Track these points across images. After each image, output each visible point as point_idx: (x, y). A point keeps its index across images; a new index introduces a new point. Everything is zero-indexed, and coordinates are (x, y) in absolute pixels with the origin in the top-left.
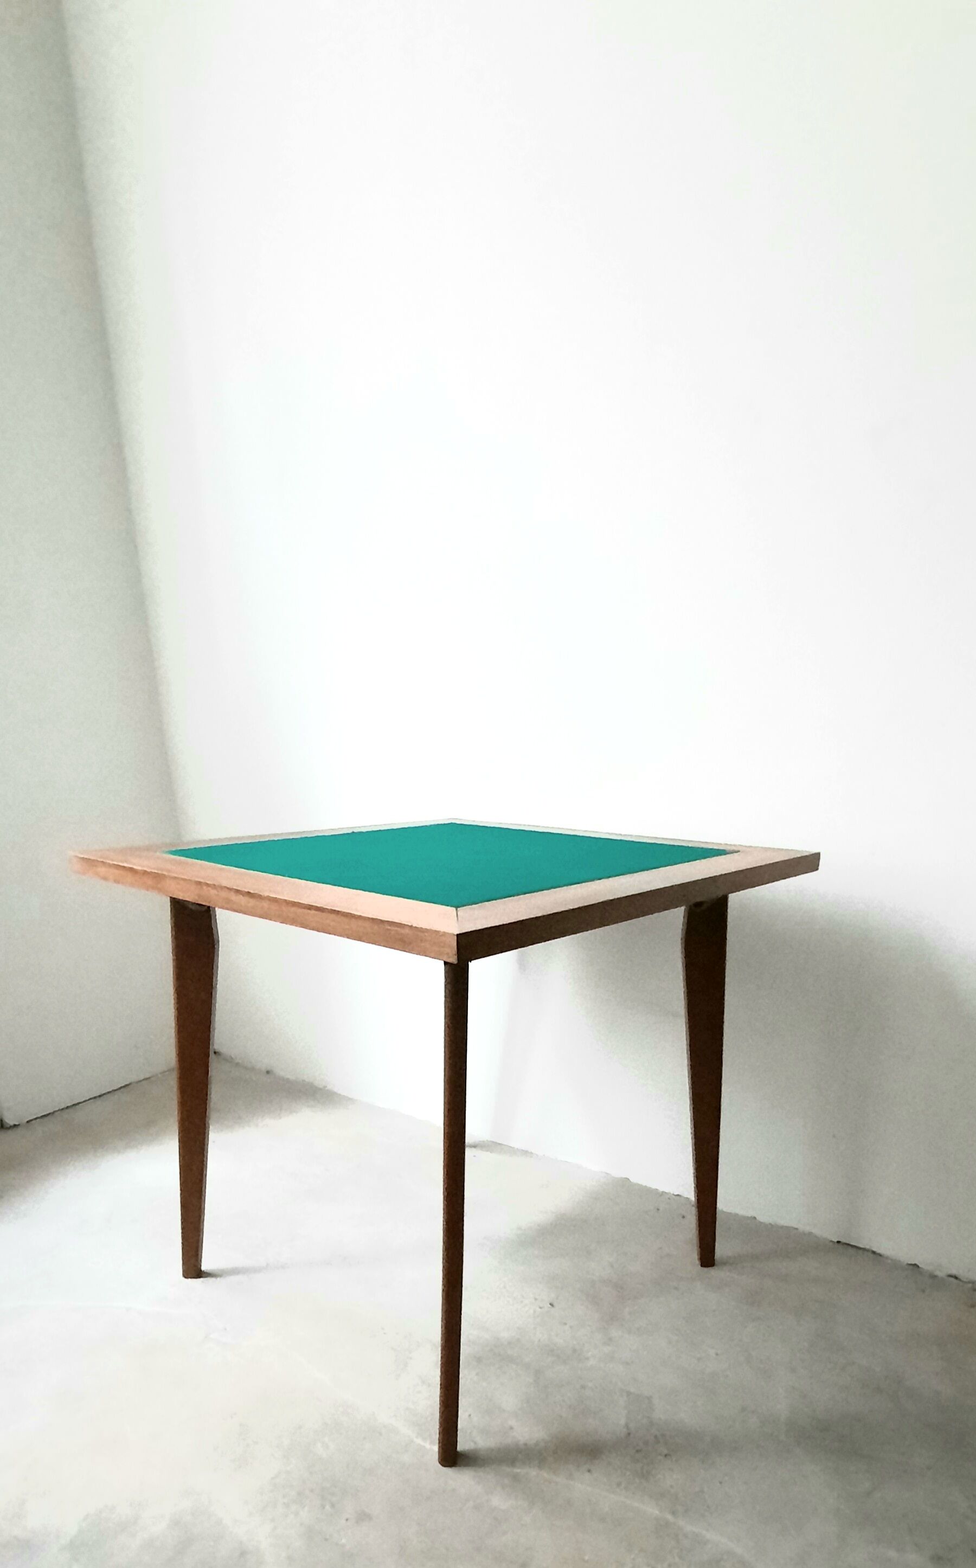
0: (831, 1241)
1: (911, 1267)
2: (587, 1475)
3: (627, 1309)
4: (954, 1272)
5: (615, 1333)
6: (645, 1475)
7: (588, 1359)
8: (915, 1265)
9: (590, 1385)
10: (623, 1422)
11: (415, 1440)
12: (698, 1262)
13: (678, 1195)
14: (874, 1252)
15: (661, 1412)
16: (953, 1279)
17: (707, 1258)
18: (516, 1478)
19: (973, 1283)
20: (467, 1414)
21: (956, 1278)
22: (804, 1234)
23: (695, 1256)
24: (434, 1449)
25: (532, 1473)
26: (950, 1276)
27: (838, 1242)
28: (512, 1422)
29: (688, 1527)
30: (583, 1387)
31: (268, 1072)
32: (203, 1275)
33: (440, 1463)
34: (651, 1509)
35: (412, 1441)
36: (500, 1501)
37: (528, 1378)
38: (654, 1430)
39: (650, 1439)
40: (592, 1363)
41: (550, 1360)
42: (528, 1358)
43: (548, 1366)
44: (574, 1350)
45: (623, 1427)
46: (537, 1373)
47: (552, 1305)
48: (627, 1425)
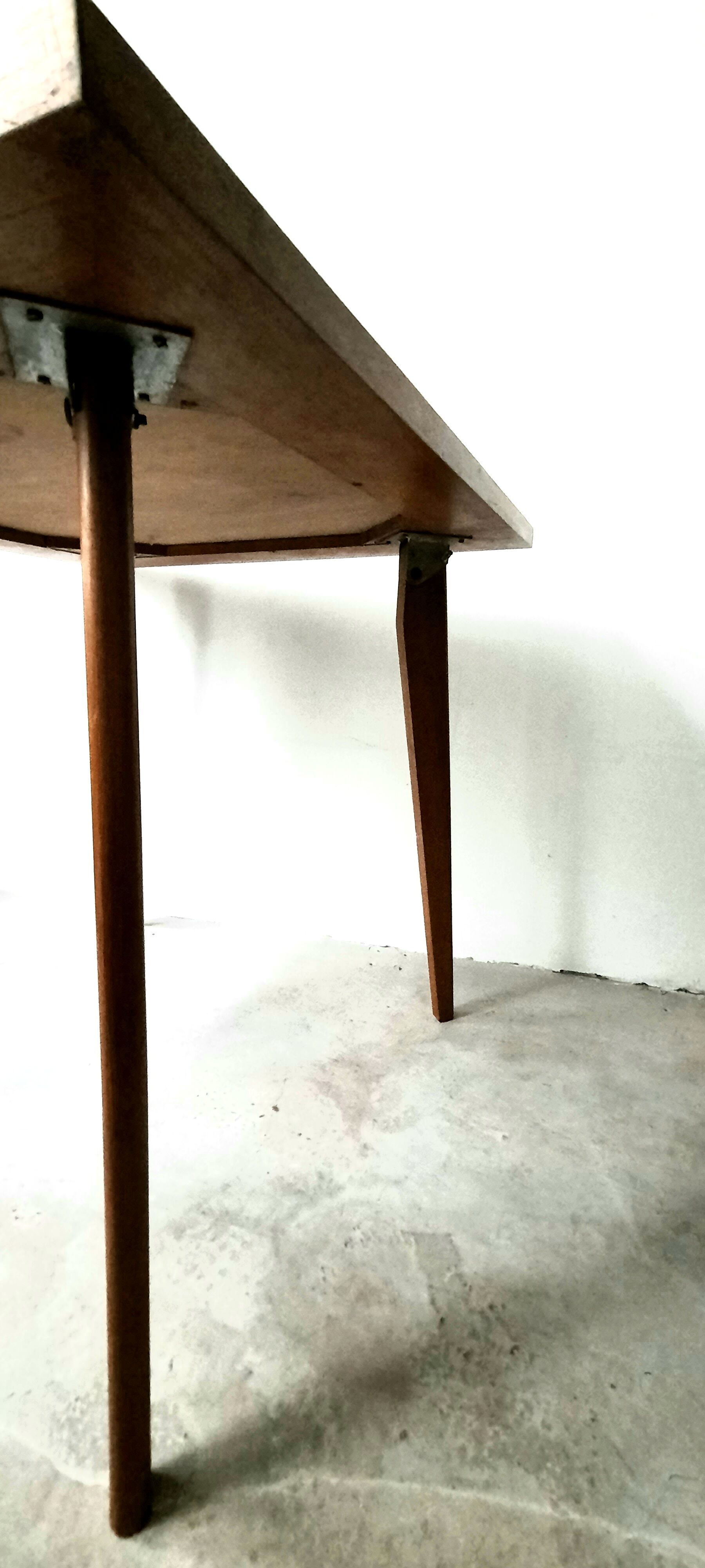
0: (556, 972)
1: (639, 987)
2: (402, 1446)
3: (377, 1095)
4: (682, 987)
5: (368, 1132)
7: (340, 1188)
8: (643, 984)
10: (425, 1296)
11: (62, 1469)
12: (435, 1017)
14: (599, 977)
15: (473, 1260)
16: (683, 993)
17: (446, 1010)
19: (702, 993)
20: (167, 1361)
21: (686, 991)
22: (525, 968)
26: (680, 990)
27: (562, 971)
28: (251, 1357)
30: (348, 1243)
33: (114, 1530)
35: (56, 1475)
37: (263, 1248)
38: (478, 1302)
39: (477, 1321)
40: (349, 1194)
41: (289, 1202)
42: (255, 1209)
43: (292, 1215)
44: (321, 1177)
45: (429, 1310)
46: (276, 1232)
47: (276, 1109)
48: (433, 1302)
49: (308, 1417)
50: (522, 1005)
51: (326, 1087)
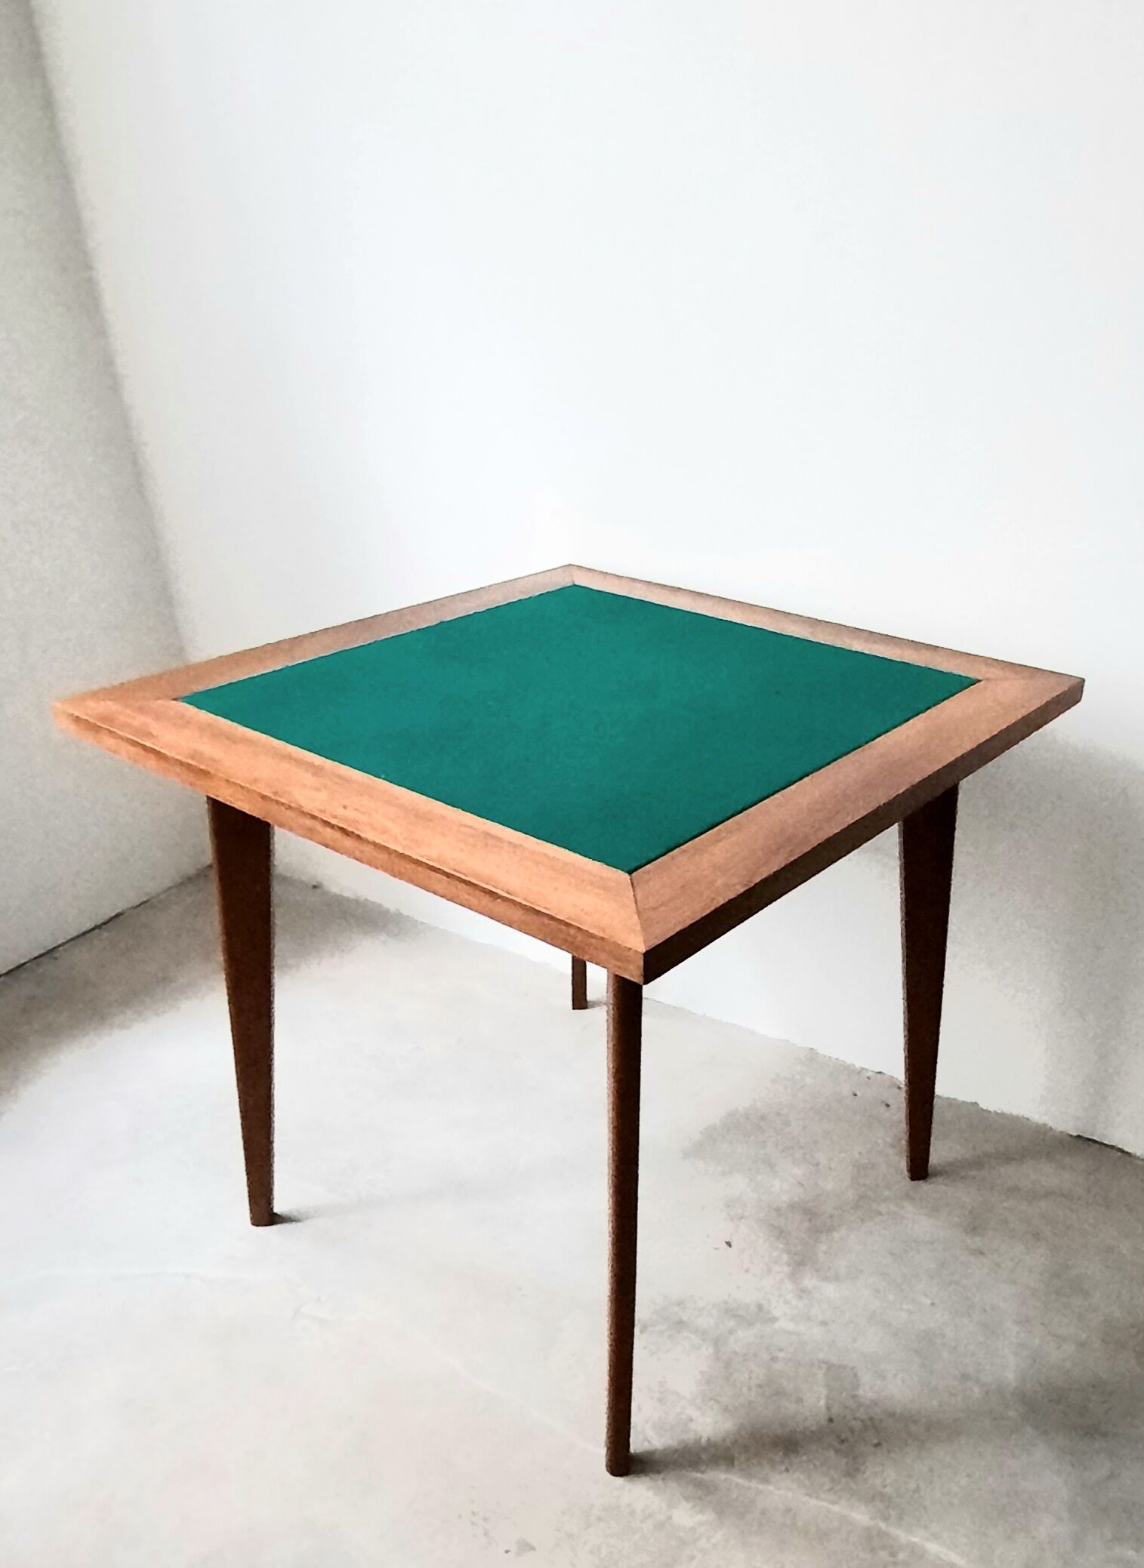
0: (1071, 1136)
2: (785, 1475)
3: (823, 1247)
5: (809, 1281)
6: (852, 1473)
7: (774, 1320)
9: (781, 1355)
10: (822, 1403)
11: (578, 1441)
12: (906, 1174)
13: (880, 1073)
14: (1122, 1151)
15: (868, 1389)
17: (919, 1168)
18: (699, 1484)
22: (1037, 1125)
23: (903, 1164)
24: (599, 1451)
25: (719, 1476)
27: (1079, 1137)
28: (692, 1412)
29: (902, 1535)
30: (774, 1359)
31: (315, 887)
32: (276, 1219)
33: (608, 1470)
34: (861, 1516)
35: (574, 1443)
36: (686, 1516)
37: (708, 1350)
38: (861, 1413)
39: (856, 1424)
40: (783, 1324)
41: (732, 1323)
42: (704, 1322)
43: (730, 1332)
44: (760, 1307)
45: (824, 1410)
46: (717, 1343)
47: (729, 1244)
48: (828, 1408)
49: (728, 1449)
50: (1010, 1173)
51: (781, 1233)
